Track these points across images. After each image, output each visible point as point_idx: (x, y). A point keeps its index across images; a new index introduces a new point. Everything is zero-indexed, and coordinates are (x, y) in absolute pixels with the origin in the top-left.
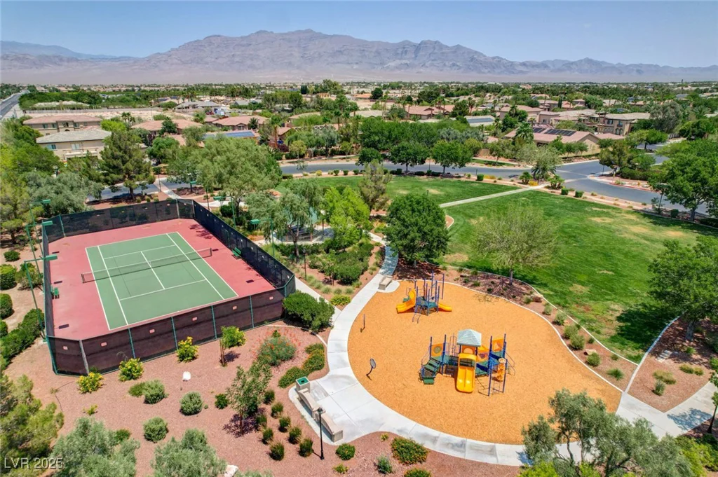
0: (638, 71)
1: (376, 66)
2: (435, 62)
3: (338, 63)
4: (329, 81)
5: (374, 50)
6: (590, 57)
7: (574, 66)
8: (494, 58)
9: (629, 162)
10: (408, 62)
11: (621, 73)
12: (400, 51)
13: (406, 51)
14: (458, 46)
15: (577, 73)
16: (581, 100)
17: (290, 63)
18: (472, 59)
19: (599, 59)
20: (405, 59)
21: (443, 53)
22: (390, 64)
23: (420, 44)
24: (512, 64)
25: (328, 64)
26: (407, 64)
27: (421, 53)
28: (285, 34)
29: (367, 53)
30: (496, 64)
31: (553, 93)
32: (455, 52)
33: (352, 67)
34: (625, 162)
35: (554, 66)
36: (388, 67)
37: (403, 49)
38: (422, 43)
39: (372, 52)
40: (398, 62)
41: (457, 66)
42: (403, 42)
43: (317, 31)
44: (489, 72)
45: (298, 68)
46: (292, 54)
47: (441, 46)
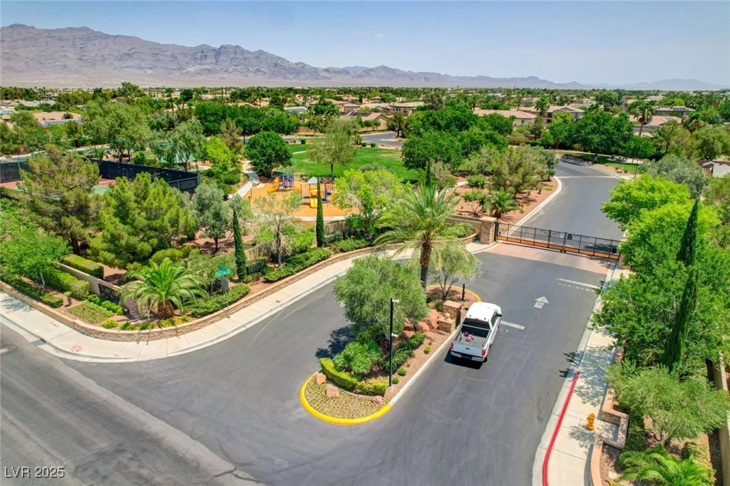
0: (425, 78)
1: (174, 72)
2: (238, 68)
3: (128, 67)
4: (129, 84)
5: (169, 53)
6: (385, 65)
7: (371, 73)
8: (297, 64)
9: (406, 127)
10: (209, 68)
11: (412, 79)
12: (198, 56)
13: (206, 56)
14: (260, 51)
15: (375, 79)
16: (378, 97)
17: (65, 66)
18: (276, 65)
19: (394, 67)
20: (205, 64)
21: (245, 59)
22: (189, 69)
23: (219, 49)
24: (316, 70)
25: (114, 69)
26: (208, 69)
27: (222, 58)
28: (53, 31)
29: (161, 57)
30: (301, 69)
31: (355, 93)
32: (257, 57)
33: (146, 72)
34: (403, 127)
35: (355, 72)
36: (187, 73)
37: (202, 53)
38: (222, 47)
39: (167, 56)
40: (198, 67)
41: (262, 71)
42: (202, 46)
43: (95, 30)
44: (294, 78)
45: (76, 72)
46: (65, 56)
47: (243, 52)
